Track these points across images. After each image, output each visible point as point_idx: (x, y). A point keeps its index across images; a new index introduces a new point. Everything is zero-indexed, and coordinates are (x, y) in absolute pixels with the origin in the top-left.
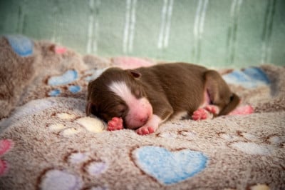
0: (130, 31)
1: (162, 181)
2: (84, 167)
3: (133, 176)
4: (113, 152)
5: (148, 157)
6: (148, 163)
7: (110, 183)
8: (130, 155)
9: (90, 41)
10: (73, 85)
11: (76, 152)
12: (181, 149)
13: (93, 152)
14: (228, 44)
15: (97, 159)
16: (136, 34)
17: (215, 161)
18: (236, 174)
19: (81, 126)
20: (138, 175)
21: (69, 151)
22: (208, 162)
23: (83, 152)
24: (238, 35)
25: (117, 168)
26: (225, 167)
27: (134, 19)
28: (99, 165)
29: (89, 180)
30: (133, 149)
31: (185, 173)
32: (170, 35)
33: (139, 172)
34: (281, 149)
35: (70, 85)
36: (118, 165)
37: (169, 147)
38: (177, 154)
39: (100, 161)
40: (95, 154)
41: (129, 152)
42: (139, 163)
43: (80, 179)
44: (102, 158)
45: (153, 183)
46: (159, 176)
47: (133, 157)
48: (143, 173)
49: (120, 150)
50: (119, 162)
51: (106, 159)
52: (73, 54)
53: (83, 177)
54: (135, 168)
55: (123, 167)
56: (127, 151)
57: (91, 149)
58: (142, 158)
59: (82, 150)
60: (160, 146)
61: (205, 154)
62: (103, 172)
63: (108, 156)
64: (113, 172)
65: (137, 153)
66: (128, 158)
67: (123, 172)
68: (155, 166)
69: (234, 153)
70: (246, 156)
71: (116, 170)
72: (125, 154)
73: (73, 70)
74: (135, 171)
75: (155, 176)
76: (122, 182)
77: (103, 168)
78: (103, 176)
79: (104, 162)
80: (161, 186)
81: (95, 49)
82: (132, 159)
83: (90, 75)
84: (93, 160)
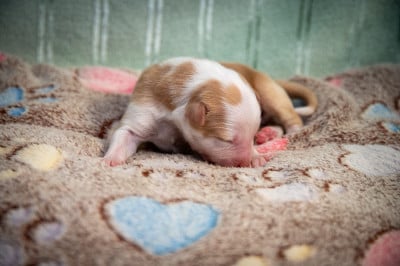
0: (101, 27)
1: (150, 251)
2: (28, 231)
3: (104, 243)
4: (75, 204)
5: (129, 214)
6: (129, 223)
7: (69, 256)
8: (102, 210)
9: (42, 43)
10: (16, 107)
11: (15, 207)
12: (179, 200)
13: (43, 205)
14: (248, 45)
15: (48, 216)
16: (110, 33)
18: (262, 233)
20: (112, 241)
21: (4, 207)
22: (221, 218)
23: (27, 206)
24: (263, 31)
25: (81, 231)
26: (246, 224)
27: (107, 10)
28: (52, 227)
29: (36, 251)
30: (107, 201)
31: (187, 238)
32: (163, 34)
33: (114, 238)
35: (10, 107)
36: (81, 227)
37: (162, 197)
38: (173, 208)
39: (53, 220)
40: (47, 208)
41: (99, 205)
42: (115, 223)
43: (22, 251)
44: (57, 216)
45: (137, 254)
46: (147, 244)
47: (106, 213)
48: (121, 238)
49: (86, 203)
50: (84, 222)
51: (63, 217)
52: (16, 63)
53: (27, 248)
54: (108, 231)
55: (90, 229)
56: (96, 203)
57: (40, 201)
58: (120, 215)
59: (25, 202)
60: (148, 197)
61: (215, 207)
62: (58, 238)
63: (66, 211)
64: (74, 238)
65: (111, 209)
66: (98, 216)
67: (90, 238)
68: (140, 228)
69: (259, 202)
70: (277, 206)
71: (79, 235)
72: (93, 209)
73: (17, 86)
74: (109, 236)
75: (140, 242)
76: (87, 254)
77: (58, 232)
78: (58, 244)
79: (59, 222)
80: (149, 258)
81: (50, 55)
82: (105, 217)
83: (44, 97)
84: (42, 220)
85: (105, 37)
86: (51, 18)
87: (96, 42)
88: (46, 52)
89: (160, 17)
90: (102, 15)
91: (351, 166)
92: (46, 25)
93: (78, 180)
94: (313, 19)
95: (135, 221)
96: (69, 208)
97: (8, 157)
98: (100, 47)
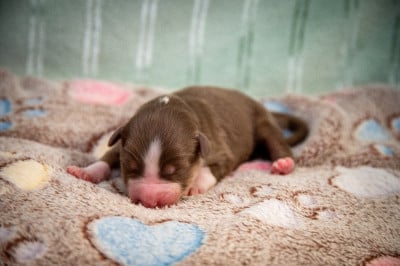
0: (92, 40)
2: (8, 249)
3: (87, 262)
4: (57, 225)
5: (112, 233)
6: (113, 242)
8: (85, 229)
9: (32, 55)
10: (3, 120)
12: (164, 221)
13: (23, 226)
14: (240, 60)
15: (30, 236)
17: (216, 237)
18: (249, 255)
19: (8, 183)
20: (94, 260)
22: (206, 237)
23: (8, 226)
24: (256, 47)
25: (62, 250)
26: (232, 245)
27: (98, 23)
28: (34, 246)
30: (90, 220)
31: (170, 256)
33: (97, 256)
34: (314, 222)
36: (63, 245)
37: (146, 219)
39: (36, 239)
40: (28, 230)
41: (83, 225)
42: (98, 242)
44: (38, 235)
47: (89, 232)
48: (104, 257)
49: (68, 222)
50: (66, 241)
51: (45, 237)
52: (4, 74)
54: (91, 249)
55: (71, 248)
56: (79, 222)
57: (22, 222)
58: (103, 235)
59: (7, 222)
60: (133, 217)
61: (201, 227)
62: (39, 256)
63: (47, 231)
64: (55, 257)
65: (95, 228)
66: (81, 235)
67: (71, 257)
68: (123, 246)
69: (246, 223)
70: (264, 228)
71: (60, 254)
72: (75, 228)
73: (4, 99)
74: (92, 255)
77: (39, 251)
78: (39, 262)
79: (42, 242)
81: (40, 67)
82: (87, 236)
83: (32, 108)
84: (23, 239)
85: (96, 50)
86: (42, 33)
87: (86, 54)
88: (35, 66)
91: (341, 186)
93: (63, 199)
94: (306, 36)
95: (118, 239)
96: (51, 228)
98: (90, 60)
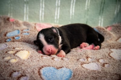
5: (46, 73)
8: (39, 72)
9: (25, 15)
11: (15, 71)
12: (61, 67)
13: (22, 71)
15: (24, 75)
16: (45, 13)
19: (18, 57)
21: (12, 71)
35: (16, 36)
36: (33, 78)
39: (25, 76)
40: (24, 72)
42: (42, 76)
44: (26, 74)
49: (34, 70)
50: (34, 76)
52: (18, 22)
55: (35, 78)
56: (37, 70)
59: (18, 70)
63: (29, 73)
66: (38, 74)
72: (36, 72)
79: (27, 76)
82: (40, 74)
83: (25, 32)
84: (22, 76)
85: (43, 14)
86: (28, 8)
87: (40, 15)
88: (26, 17)
89: (59, 8)
90: (42, 7)
92: (26, 10)
93: (33, 63)
94: (104, 10)
95: (48, 75)
96: (30, 72)
97: (14, 54)
98: (42, 16)
